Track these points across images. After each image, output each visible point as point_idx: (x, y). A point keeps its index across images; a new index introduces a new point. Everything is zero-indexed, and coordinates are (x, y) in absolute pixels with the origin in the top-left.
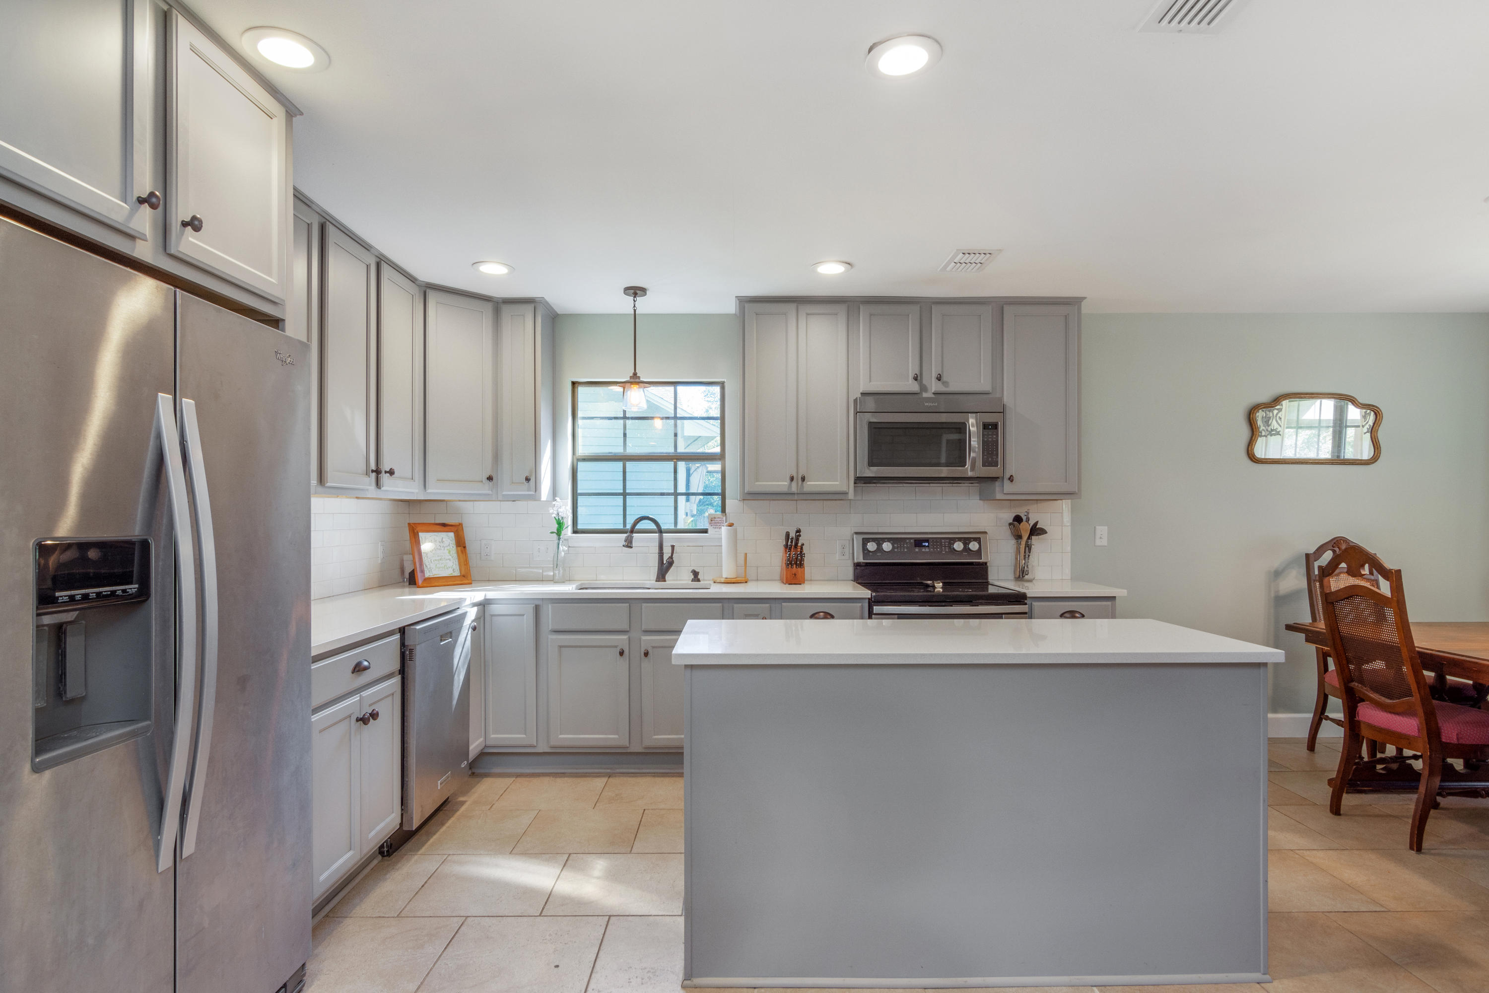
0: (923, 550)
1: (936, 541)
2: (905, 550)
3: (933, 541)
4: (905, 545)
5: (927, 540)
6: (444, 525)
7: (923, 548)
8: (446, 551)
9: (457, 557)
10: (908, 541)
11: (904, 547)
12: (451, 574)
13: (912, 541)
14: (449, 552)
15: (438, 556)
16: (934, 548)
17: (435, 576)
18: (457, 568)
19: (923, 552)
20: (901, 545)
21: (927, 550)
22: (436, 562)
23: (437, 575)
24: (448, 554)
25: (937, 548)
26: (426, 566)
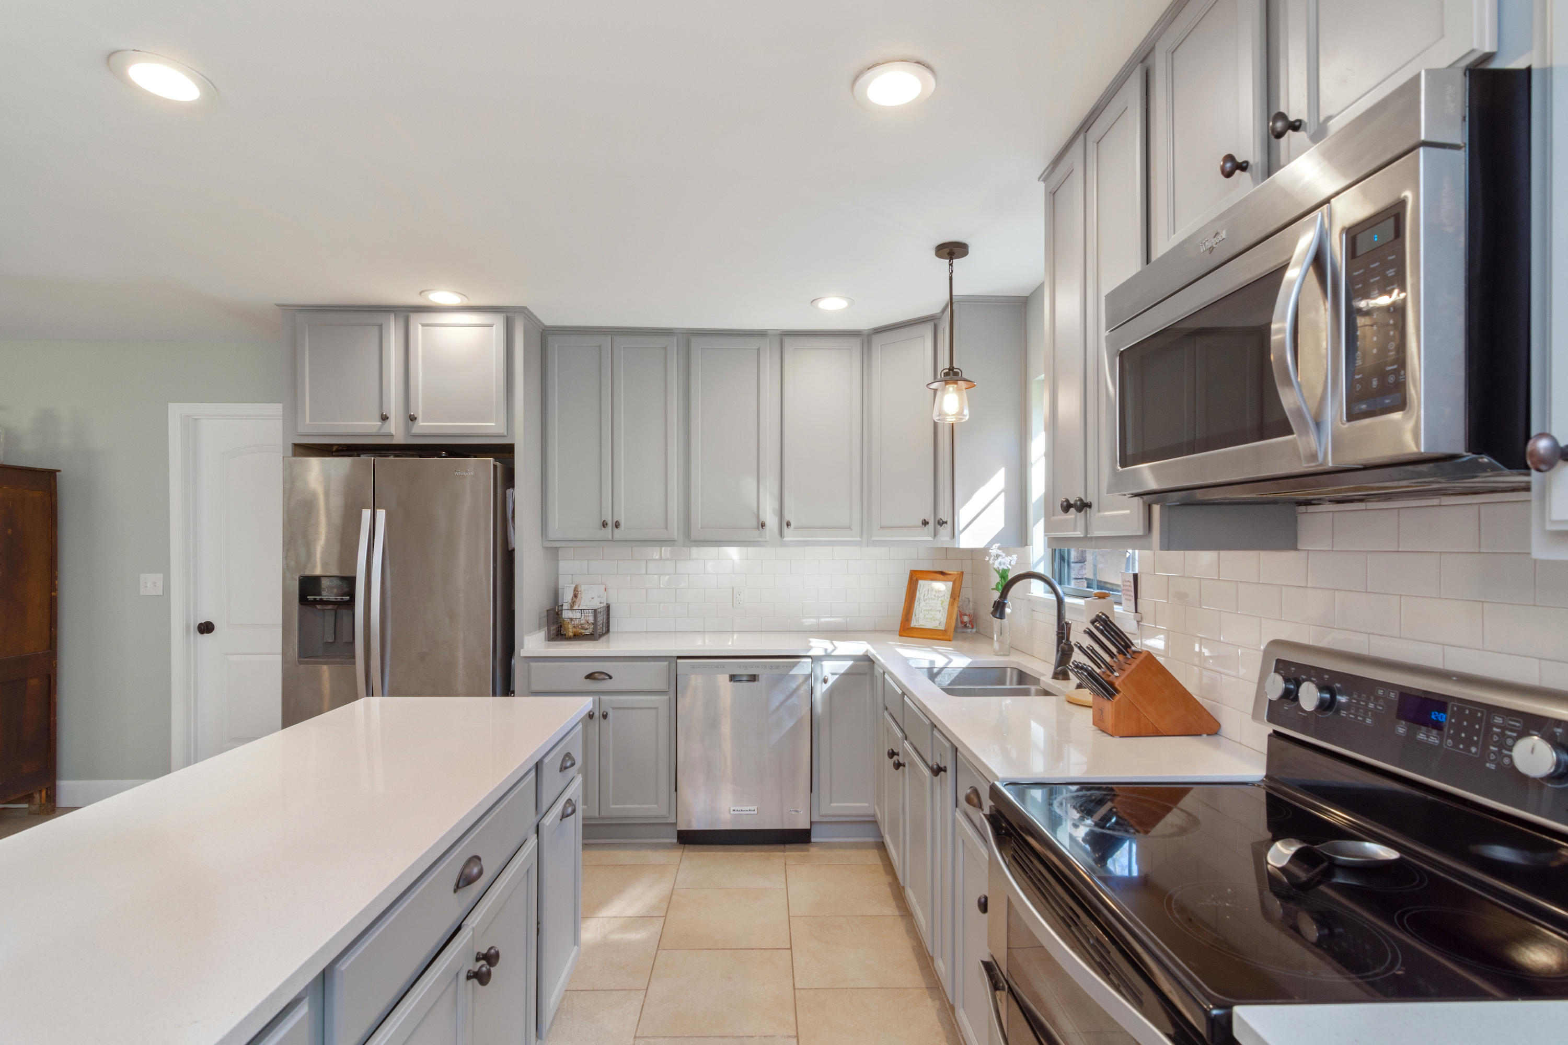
0: (1421, 736)
1: (1474, 713)
2: (1369, 721)
3: (1460, 710)
4: (1371, 706)
5: (1440, 703)
6: (942, 573)
7: (1424, 728)
8: (939, 602)
9: (947, 609)
10: (1380, 692)
11: (1367, 710)
12: (937, 627)
13: (1392, 695)
14: (942, 602)
15: (930, 606)
16: (1457, 739)
17: (921, 627)
18: (944, 620)
19: (1420, 743)
20: (1358, 703)
21: (1434, 740)
22: (925, 612)
23: (922, 625)
24: (940, 605)
25: (1469, 743)
26: (915, 615)
